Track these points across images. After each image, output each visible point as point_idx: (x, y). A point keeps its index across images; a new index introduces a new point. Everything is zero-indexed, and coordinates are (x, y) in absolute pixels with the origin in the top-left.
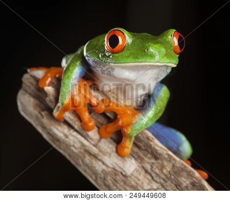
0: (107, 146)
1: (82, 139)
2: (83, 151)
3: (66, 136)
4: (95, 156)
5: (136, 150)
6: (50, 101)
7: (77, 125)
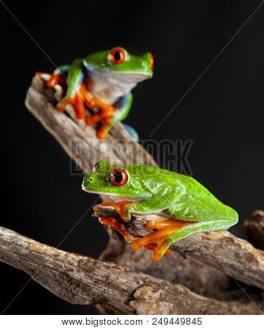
0: (90, 131)
1: (75, 125)
2: (73, 133)
3: (64, 122)
4: (82, 138)
5: (109, 136)
6: (58, 96)
7: (73, 114)
